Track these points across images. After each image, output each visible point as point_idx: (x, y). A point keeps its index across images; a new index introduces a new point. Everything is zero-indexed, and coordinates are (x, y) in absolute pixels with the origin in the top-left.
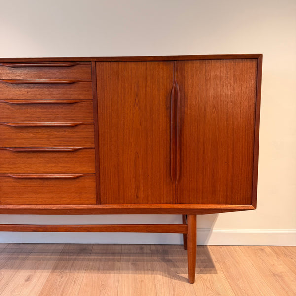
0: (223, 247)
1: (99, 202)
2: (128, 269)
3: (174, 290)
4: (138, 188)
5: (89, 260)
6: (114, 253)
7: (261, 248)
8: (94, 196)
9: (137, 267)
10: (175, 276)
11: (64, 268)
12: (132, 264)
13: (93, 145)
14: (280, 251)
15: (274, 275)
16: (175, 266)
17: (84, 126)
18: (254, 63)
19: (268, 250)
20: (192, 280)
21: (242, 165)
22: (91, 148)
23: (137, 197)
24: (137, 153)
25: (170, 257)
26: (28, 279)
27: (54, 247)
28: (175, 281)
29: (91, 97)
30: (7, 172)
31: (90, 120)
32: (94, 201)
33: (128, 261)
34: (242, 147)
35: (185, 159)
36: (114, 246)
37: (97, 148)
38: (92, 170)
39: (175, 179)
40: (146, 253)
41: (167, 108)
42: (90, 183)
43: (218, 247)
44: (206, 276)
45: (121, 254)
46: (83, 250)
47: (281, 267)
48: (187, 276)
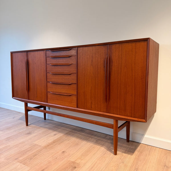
4: (92, 103)
5: (80, 134)
10: (110, 150)
11: (70, 134)
12: (96, 140)
13: (76, 82)
17: (73, 74)
20: (115, 153)
21: (140, 97)
22: (75, 84)
23: (91, 107)
24: (91, 87)
26: (55, 135)
27: (72, 126)
29: (76, 62)
30: (50, 91)
31: (75, 72)
32: (76, 106)
34: (140, 87)
36: (95, 132)
37: (77, 84)
38: (75, 93)
40: (107, 138)
42: (74, 98)
43: (146, 146)
44: (125, 155)
45: (95, 135)
46: (82, 130)
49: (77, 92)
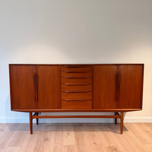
0: (128, 124)
1: (93, 108)
2: (99, 131)
3: (117, 136)
4: (105, 104)
6: (92, 126)
7: (141, 124)
8: (91, 106)
9: (102, 130)
10: (115, 132)
12: (100, 129)
13: (91, 90)
14: (148, 124)
15: (147, 131)
16: (114, 129)
18: (142, 66)
19: (144, 124)
20: (122, 133)
21: (138, 96)
22: (91, 91)
23: (105, 107)
24: (105, 93)
25: (111, 127)
28: (116, 134)
29: (92, 76)
30: (65, 99)
31: (91, 83)
32: (91, 108)
33: (98, 128)
34: (138, 91)
35: (120, 95)
37: (92, 91)
38: (91, 98)
39: (117, 101)
40: (103, 126)
41: (115, 79)
42: (90, 102)
43: (127, 124)
44: (125, 132)
45: (94, 126)
46: (80, 125)
47: (149, 129)
48: (120, 132)
49: (93, 97)
